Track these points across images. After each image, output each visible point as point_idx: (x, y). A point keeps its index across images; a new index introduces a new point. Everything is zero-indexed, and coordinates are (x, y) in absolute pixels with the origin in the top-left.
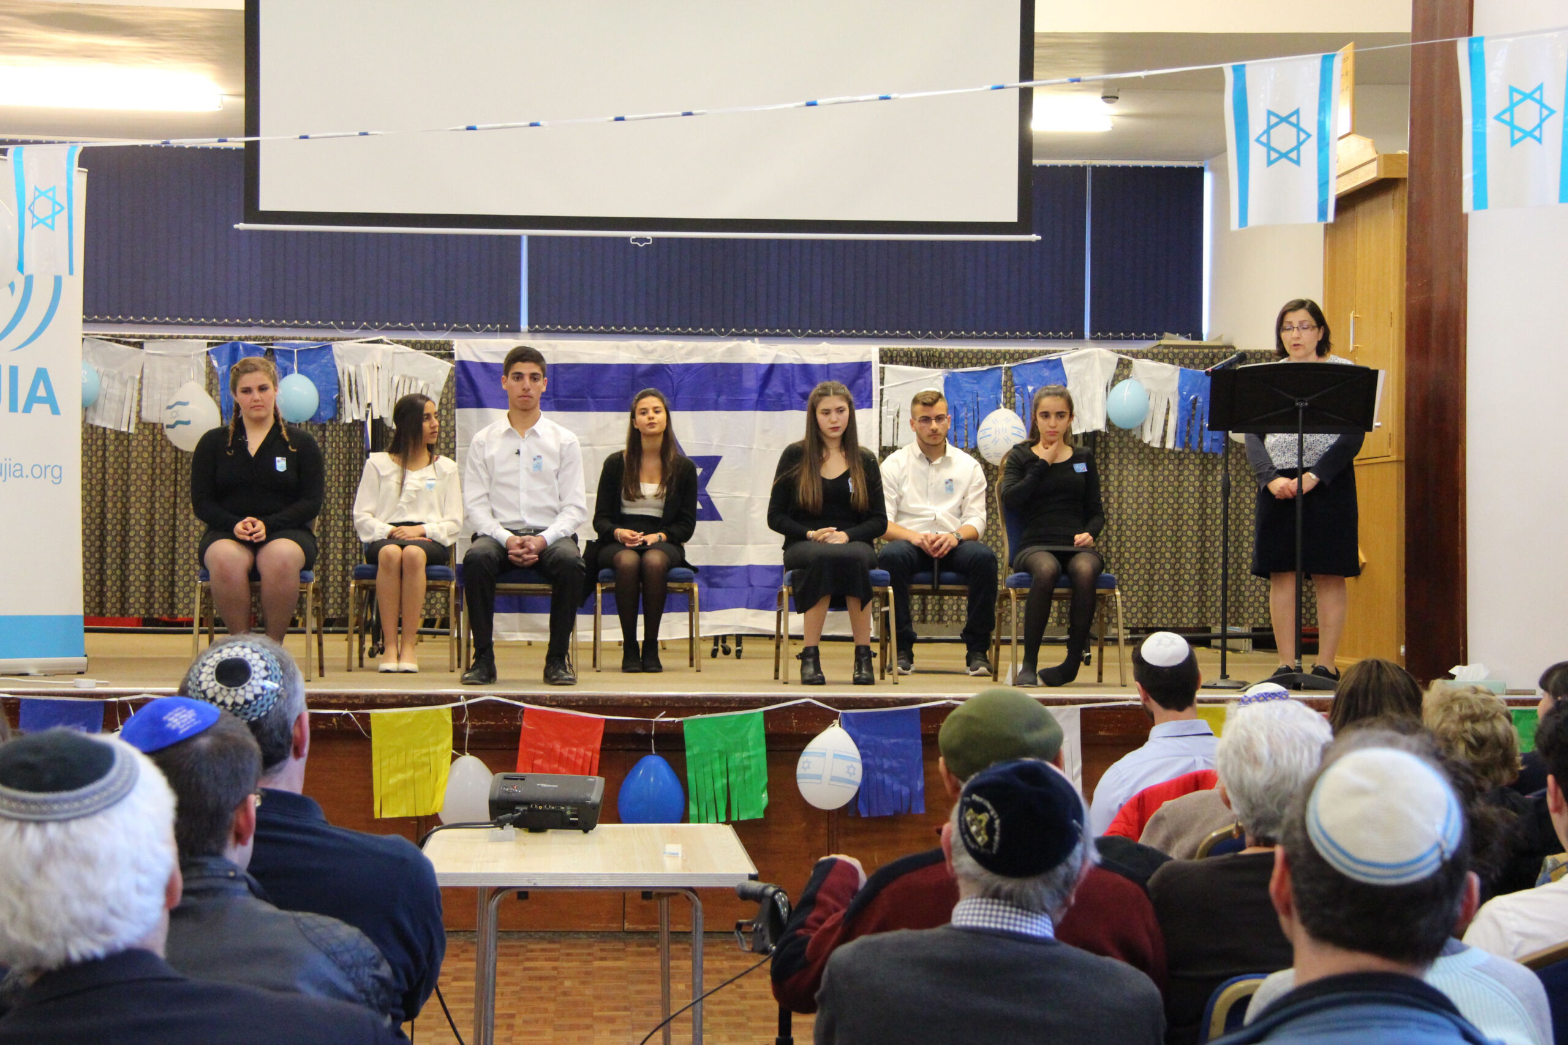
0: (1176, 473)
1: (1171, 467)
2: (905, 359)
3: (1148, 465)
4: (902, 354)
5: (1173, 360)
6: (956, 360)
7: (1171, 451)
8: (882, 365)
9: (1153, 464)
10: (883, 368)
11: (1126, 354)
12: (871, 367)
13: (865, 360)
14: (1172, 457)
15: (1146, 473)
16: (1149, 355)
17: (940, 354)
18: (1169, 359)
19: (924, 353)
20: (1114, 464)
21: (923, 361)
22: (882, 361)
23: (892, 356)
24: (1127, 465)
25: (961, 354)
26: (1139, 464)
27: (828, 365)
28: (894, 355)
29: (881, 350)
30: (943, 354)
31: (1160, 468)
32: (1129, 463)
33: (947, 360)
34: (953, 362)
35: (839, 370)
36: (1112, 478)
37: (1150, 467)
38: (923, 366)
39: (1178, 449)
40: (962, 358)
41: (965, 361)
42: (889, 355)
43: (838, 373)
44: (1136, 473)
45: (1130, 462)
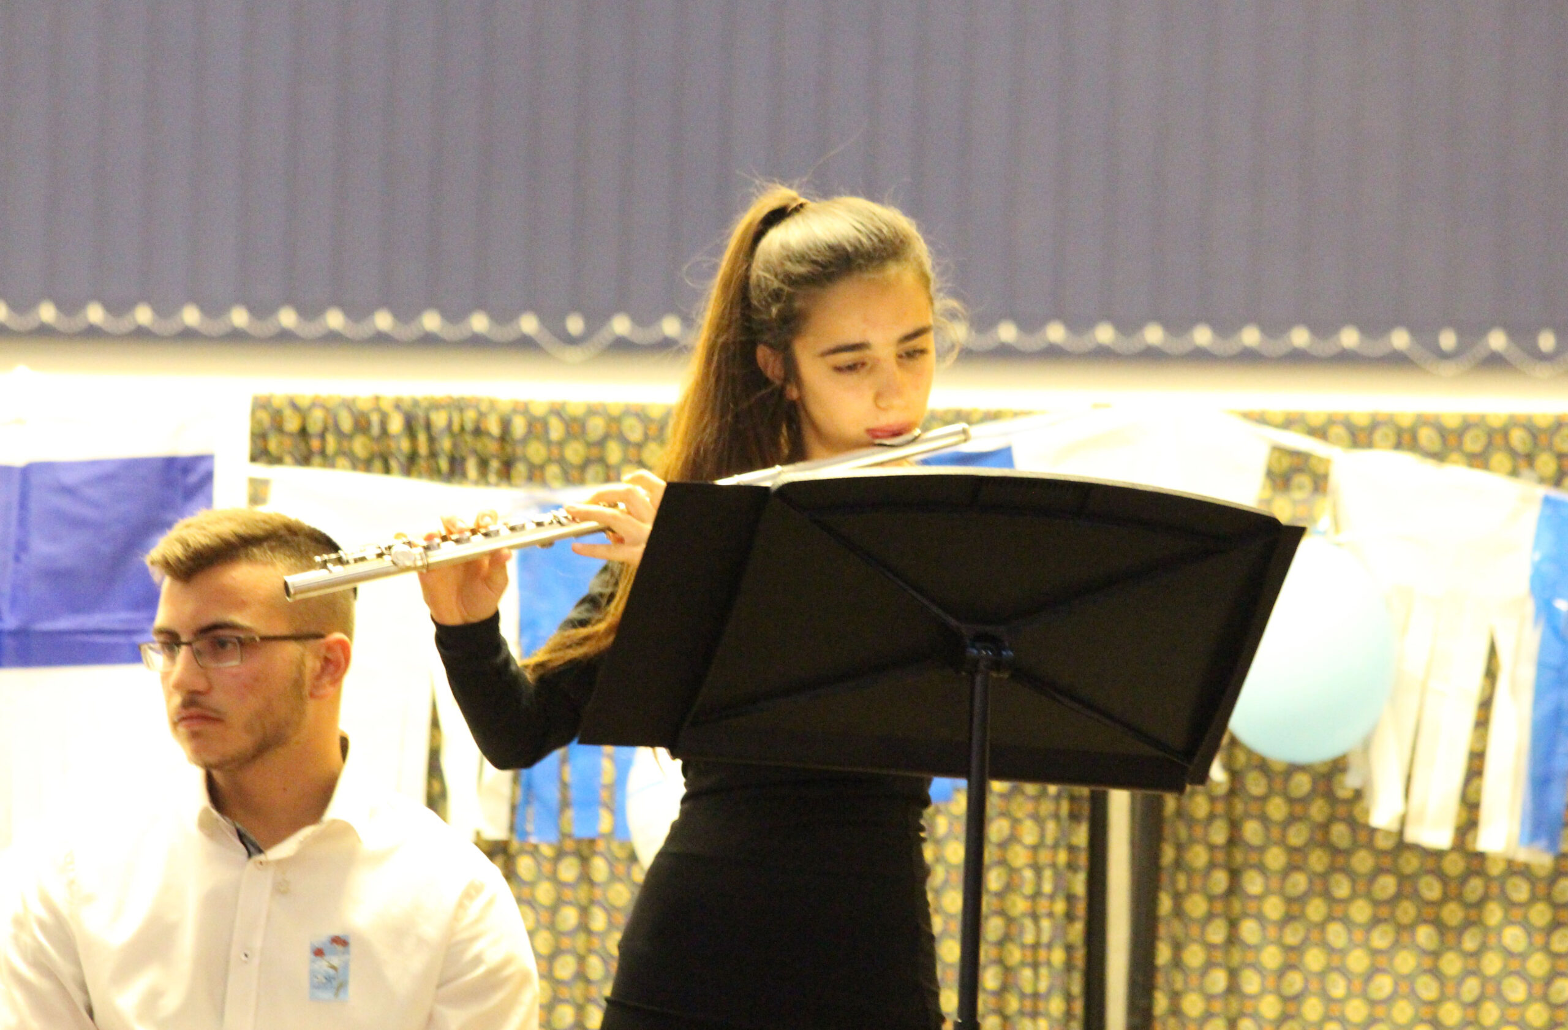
0: (1538, 965)
1: (1514, 937)
2: (360, 446)
3: (1411, 927)
4: (346, 424)
5: (1530, 459)
6: (574, 452)
7: (1515, 869)
8: (261, 470)
9: (1439, 925)
10: (265, 483)
11: (1320, 432)
12: (208, 477)
13: (184, 449)
14: (1520, 891)
15: (1406, 962)
16: (1426, 436)
17: (506, 425)
18: (1513, 453)
19: (439, 420)
20: (1260, 918)
21: (433, 455)
22: (261, 453)
23: (303, 432)
24: (1322, 926)
25: (596, 427)
26: (1376, 921)
27: (26, 472)
28: (314, 427)
29: (261, 405)
30: (519, 427)
31: (1470, 943)
32: (1330, 918)
33: (536, 451)
34: (561, 461)
35: (68, 491)
36: (1251, 983)
37: (1425, 935)
38: (435, 473)
39: (1541, 859)
40: (601, 443)
41: (614, 452)
42: (292, 424)
43: (65, 503)
44: (1358, 961)
45: (1336, 911)
